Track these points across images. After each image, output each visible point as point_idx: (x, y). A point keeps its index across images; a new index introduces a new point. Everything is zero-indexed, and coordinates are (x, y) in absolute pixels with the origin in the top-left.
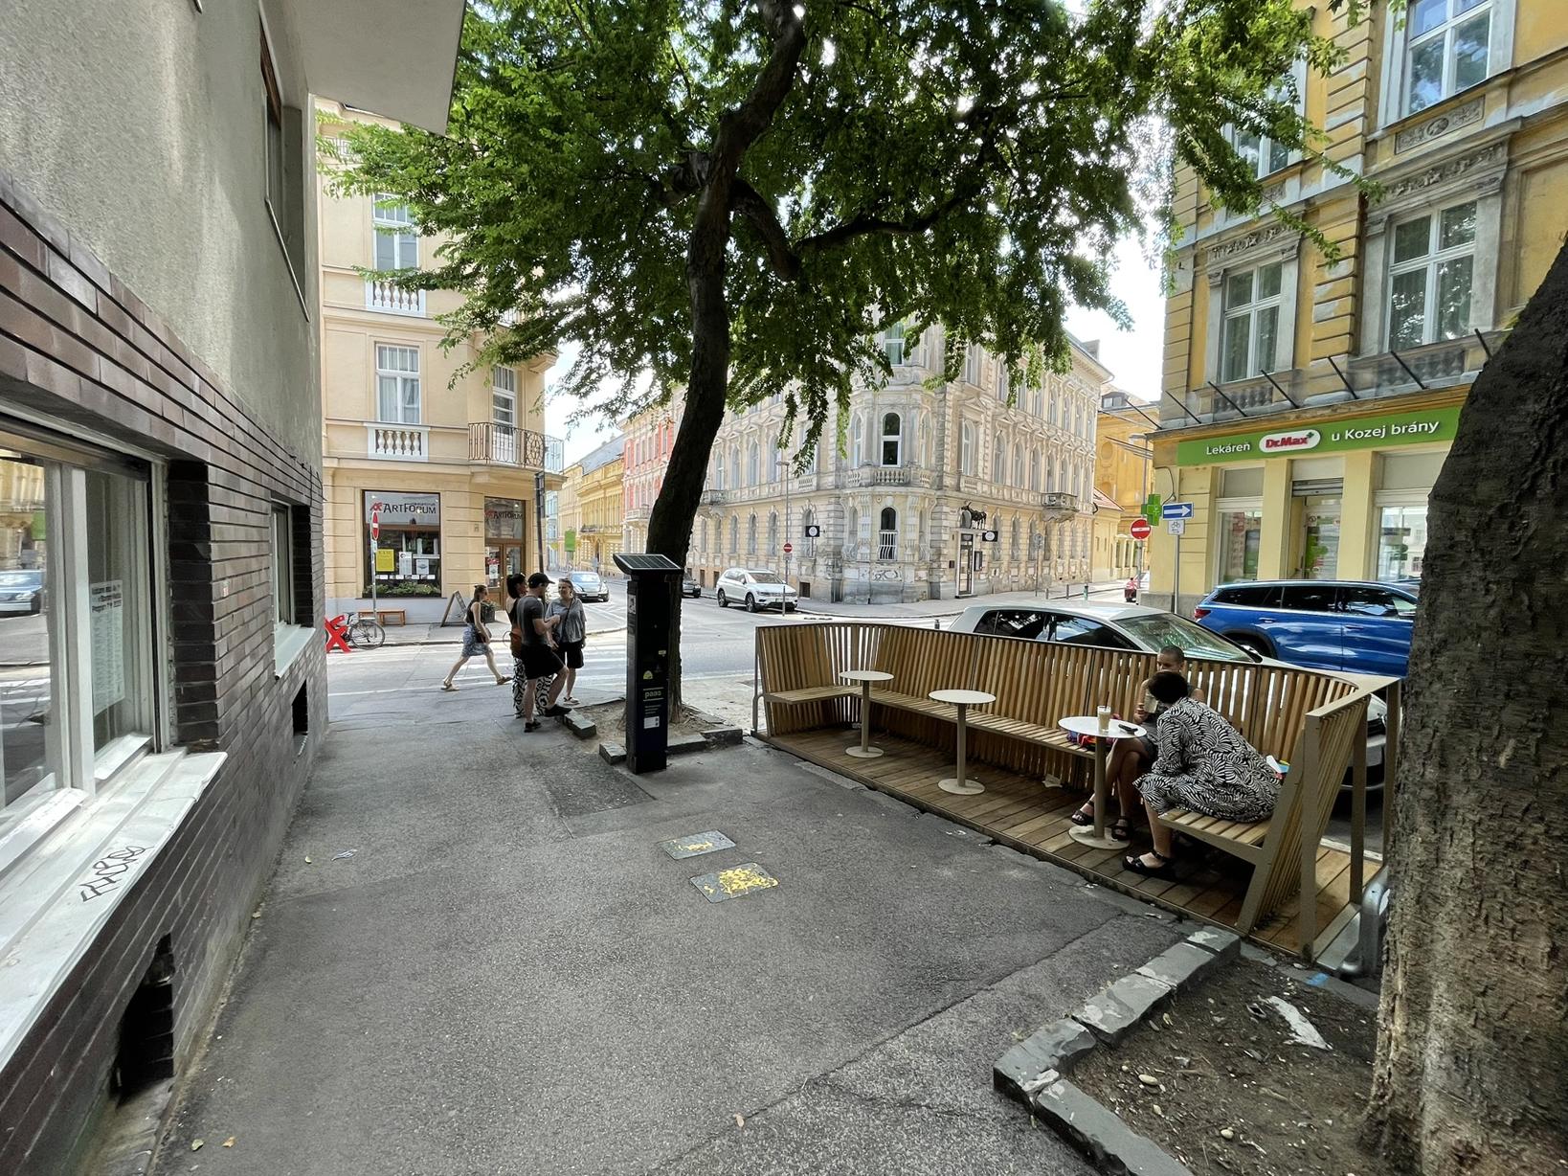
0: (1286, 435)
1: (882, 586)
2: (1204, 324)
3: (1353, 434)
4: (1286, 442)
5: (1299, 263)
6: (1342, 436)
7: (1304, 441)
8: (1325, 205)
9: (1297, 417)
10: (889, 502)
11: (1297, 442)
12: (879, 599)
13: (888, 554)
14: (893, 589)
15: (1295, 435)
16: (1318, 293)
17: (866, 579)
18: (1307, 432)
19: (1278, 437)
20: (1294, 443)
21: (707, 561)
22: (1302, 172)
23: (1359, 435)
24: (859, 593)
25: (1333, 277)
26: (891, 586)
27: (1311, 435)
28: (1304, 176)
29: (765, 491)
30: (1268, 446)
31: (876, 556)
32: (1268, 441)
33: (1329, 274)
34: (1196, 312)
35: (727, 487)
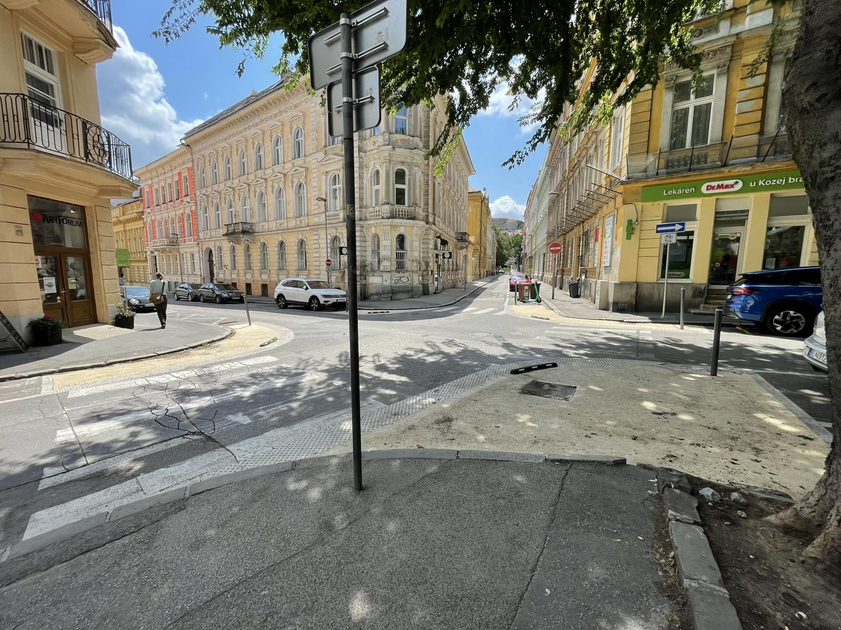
0: (720, 183)
1: (399, 287)
2: (660, 111)
3: (764, 182)
4: (719, 187)
5: (728, 76)
6: (757, 183)
7: (732, 186)
8: (749, 39)
9: (729, 172)
10: (402, 231)
11: (727, 186)
12: (398, 296)
13: (400, 267)
14: (406, 289)
15: (726, 183)
16: (739, 96)
17: (387, 283)
18: (735, 181)
19: (715, 184)
20: (725, 188)
21: (238, 275)
22: (732, 17)
23: (768, 183)
24: (384, 293)
25: (752, 85)
26: (406, 287)
27: (737, 183)
28: (734, 19)
29: (292, 223)
30: (707, 189)
31: (394, 268)
32: (708, 186)
33: (750, 83)
34: (653, 104)
35: (254, 221)
